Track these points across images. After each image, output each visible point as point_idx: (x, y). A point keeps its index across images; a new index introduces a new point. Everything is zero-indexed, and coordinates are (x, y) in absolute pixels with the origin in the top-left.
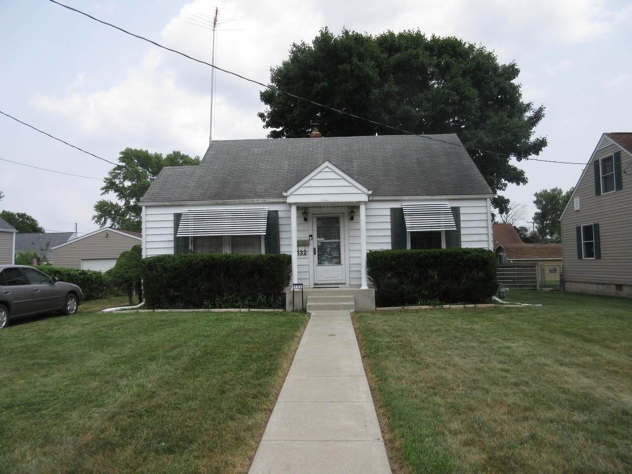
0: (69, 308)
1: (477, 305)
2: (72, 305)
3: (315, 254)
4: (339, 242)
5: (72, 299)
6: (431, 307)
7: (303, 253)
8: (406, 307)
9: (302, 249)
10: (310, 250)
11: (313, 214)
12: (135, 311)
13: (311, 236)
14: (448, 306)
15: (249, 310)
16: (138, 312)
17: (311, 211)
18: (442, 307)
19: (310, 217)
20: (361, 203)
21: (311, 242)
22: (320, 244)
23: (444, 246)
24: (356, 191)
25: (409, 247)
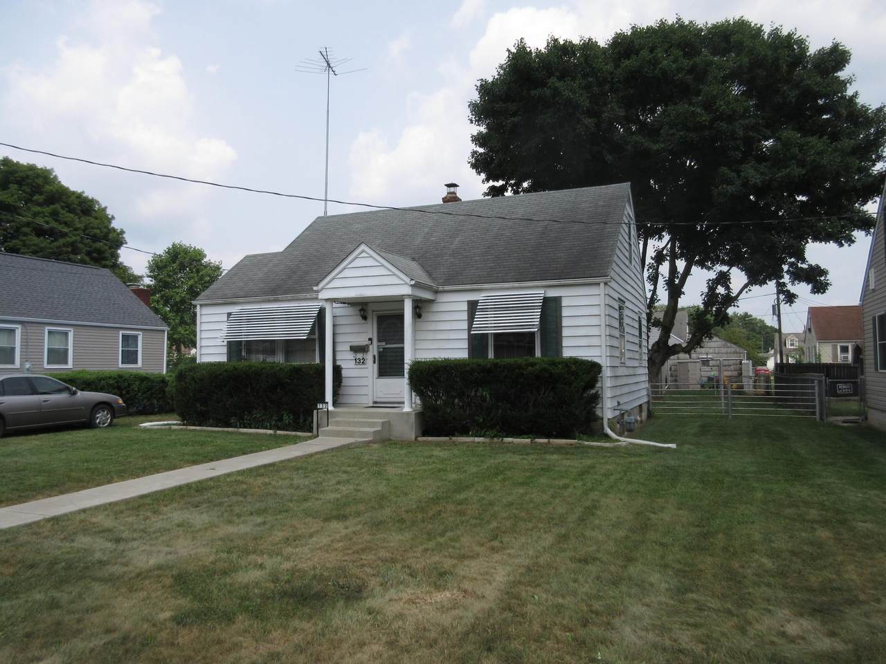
0: (98, 421)
1: (551, 440)
2: (102, 417)
3: (374, 362)
4: (403, 348)
5: (104, 411)
6: (487, 440)
7: (362, 361)
8: (454, 438)
9: (360, 356)
10: (369, 357)
11: (373, 311)
12: (167, 427)
13: (370, 339)
14: (510, 439)
15: (275, 432)
16: (171, 428)
17: (371, 307)
18: (502, 440)
19: (369, 316)
20: (404, 297)
21: (371, 346)
22: (382, 350)
23: (538, 354)
24: (398, 281)
25: (491, 355)
